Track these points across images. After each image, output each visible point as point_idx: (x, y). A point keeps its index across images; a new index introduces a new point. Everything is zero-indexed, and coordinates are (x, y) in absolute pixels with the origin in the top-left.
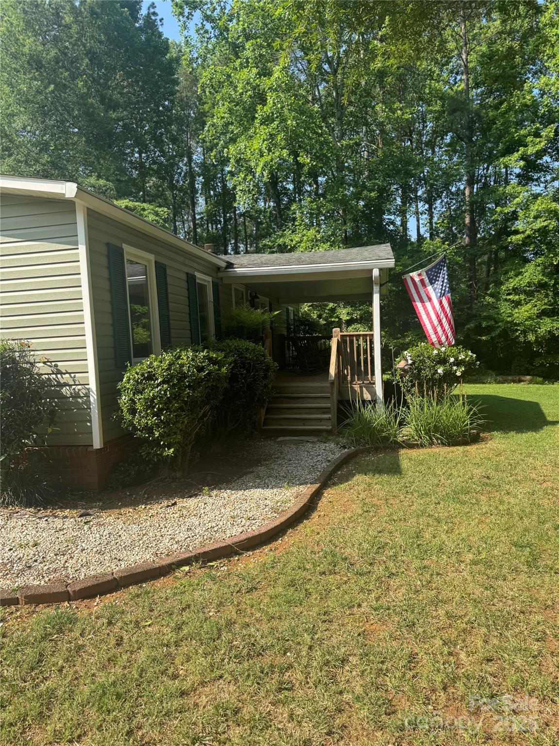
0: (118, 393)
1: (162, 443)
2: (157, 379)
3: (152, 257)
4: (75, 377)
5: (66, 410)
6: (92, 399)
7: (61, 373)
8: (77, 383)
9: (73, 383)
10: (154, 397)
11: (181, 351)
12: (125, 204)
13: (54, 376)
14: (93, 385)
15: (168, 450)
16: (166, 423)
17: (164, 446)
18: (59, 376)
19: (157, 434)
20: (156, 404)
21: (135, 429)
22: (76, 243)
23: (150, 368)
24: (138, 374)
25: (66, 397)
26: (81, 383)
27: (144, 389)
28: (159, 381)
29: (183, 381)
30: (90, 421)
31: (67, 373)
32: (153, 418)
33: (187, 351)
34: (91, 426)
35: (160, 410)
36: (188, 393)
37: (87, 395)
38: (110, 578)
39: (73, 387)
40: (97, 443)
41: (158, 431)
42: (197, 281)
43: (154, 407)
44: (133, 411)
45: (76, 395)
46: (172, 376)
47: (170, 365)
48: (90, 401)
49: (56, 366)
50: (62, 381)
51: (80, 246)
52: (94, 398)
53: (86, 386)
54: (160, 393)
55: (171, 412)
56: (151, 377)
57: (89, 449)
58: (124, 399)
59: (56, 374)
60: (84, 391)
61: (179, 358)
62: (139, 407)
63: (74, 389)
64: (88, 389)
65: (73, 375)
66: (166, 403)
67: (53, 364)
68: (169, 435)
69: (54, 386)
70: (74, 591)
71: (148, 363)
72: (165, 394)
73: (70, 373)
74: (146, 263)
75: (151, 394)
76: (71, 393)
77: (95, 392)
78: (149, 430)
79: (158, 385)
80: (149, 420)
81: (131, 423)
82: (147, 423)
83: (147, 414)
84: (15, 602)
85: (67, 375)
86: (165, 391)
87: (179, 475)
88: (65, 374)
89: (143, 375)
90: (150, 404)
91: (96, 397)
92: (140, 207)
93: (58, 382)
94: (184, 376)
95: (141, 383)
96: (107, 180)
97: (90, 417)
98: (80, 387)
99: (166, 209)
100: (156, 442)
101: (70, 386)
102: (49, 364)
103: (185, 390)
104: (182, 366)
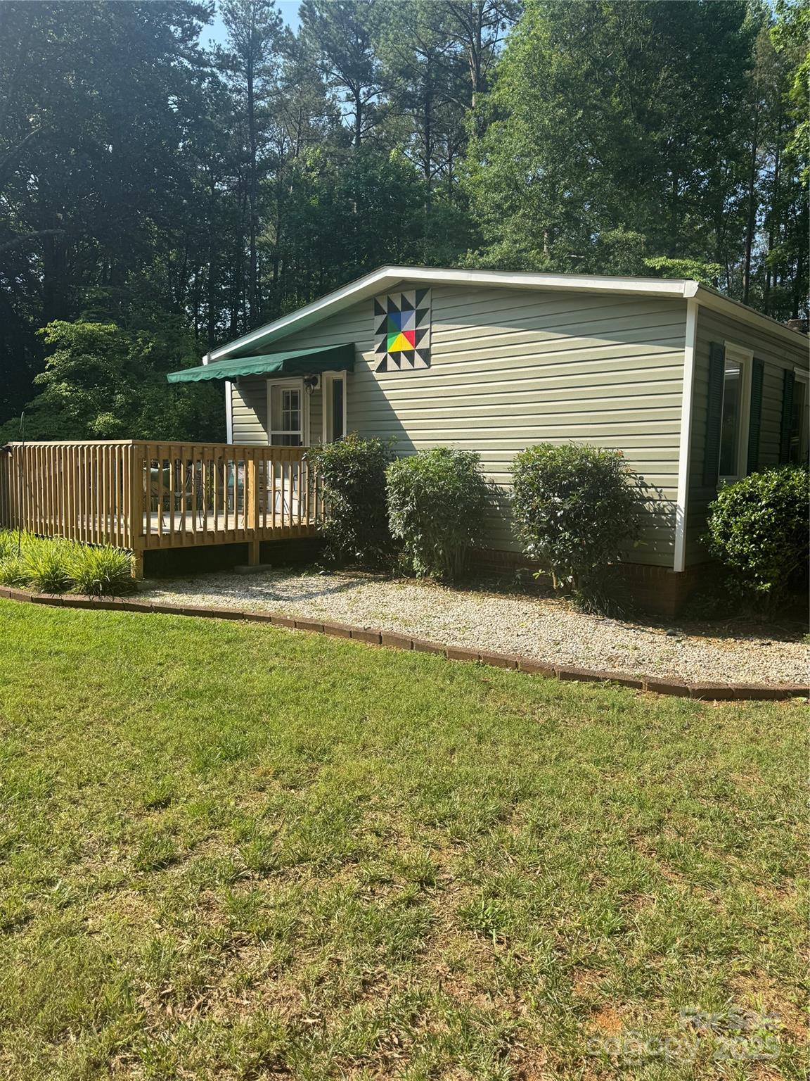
0: (709, 513)
1: (756, 575)
2: (760, 501)
3: (750, 354)
4: (661, 491)
5: (647, 526)
6: (678, 517)
7: (646, 487)
8: (663, 498)
9: (658, 498)
10: (755, 522)
11: (789, 470)
12: (660, 263)
13: (638, 489)
14: (681, 502)
15: (764, 583)
16: (766, 553)
17: (759, 579)
18: (643, 489)
19: (752, 564)
20: (757, 530)
21: (726, 555)
22: (683, 345)
23: (752, 487)
24: (737, 494)
25: (648, 513)
26: (668, 499)
27: (742, 511)
28: (764, 503)
29: (792, 506)
30: (673, 541)
31: (653, 487)
32: (750, 545)
33: (798, 471)
34: (673, 547)
35: (760, 537)
36: (798, 521)
37: (673, 513)
38: (726, 687)
39: (658, 502)
40: (678, 566)
41: (755, 561)
42: (796, 379)
43: (754, 533)
44: (725, 536)
45: (661, 512)
46: (781, 499)
47: (779, 486)
48: (675, 519)
49: (641, 478)
50: (646, 495)
51: (687, 349)
52: (680, 516)
53: (673, 503)
54: (763, 518)
55: (773, 541)
56: (753, 498)
57: (669, 571)
58: (716, 521)
59: (640, 487)
60: (670, 508)
61: (787, 478)
62: (735, 530)
63: (659, 505)
64: (675, 506)
65: (659, 490)
66: (767, 530)
67: (638, 476)
68: (765, 568)
69: (637, 499)
70: (693, 690)
71: (750, 482)
72: (769, 519)
73: (656, 488)
74: (741, 361)
75: (753, 518)
76: (655, 509)
77: (683, 510)
78: (744, 558)
79: (762, 508)
80: (745, 546)
81: (722, 548)
82: (742, 550)
83: (744, 540)
84: (639, 686)
85: (653, 490)
86: (770, 516)
87: (764, 618)
88: (650, 488)
89: (743, 495)
90: (750, 528)
91: (683, 515)
92: (682, 265)
93: (642, 496)
94: (795, 500)
95: (740, 504)
96: (638, 230)
97: (674, 536)
98: (665, 503)
99: (718, 266)
100: (750, 573)
101: (655, 501)
102: (633, 476)
103: (793, 517)
104: (793, 487)
